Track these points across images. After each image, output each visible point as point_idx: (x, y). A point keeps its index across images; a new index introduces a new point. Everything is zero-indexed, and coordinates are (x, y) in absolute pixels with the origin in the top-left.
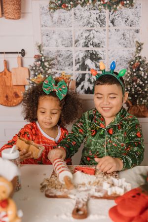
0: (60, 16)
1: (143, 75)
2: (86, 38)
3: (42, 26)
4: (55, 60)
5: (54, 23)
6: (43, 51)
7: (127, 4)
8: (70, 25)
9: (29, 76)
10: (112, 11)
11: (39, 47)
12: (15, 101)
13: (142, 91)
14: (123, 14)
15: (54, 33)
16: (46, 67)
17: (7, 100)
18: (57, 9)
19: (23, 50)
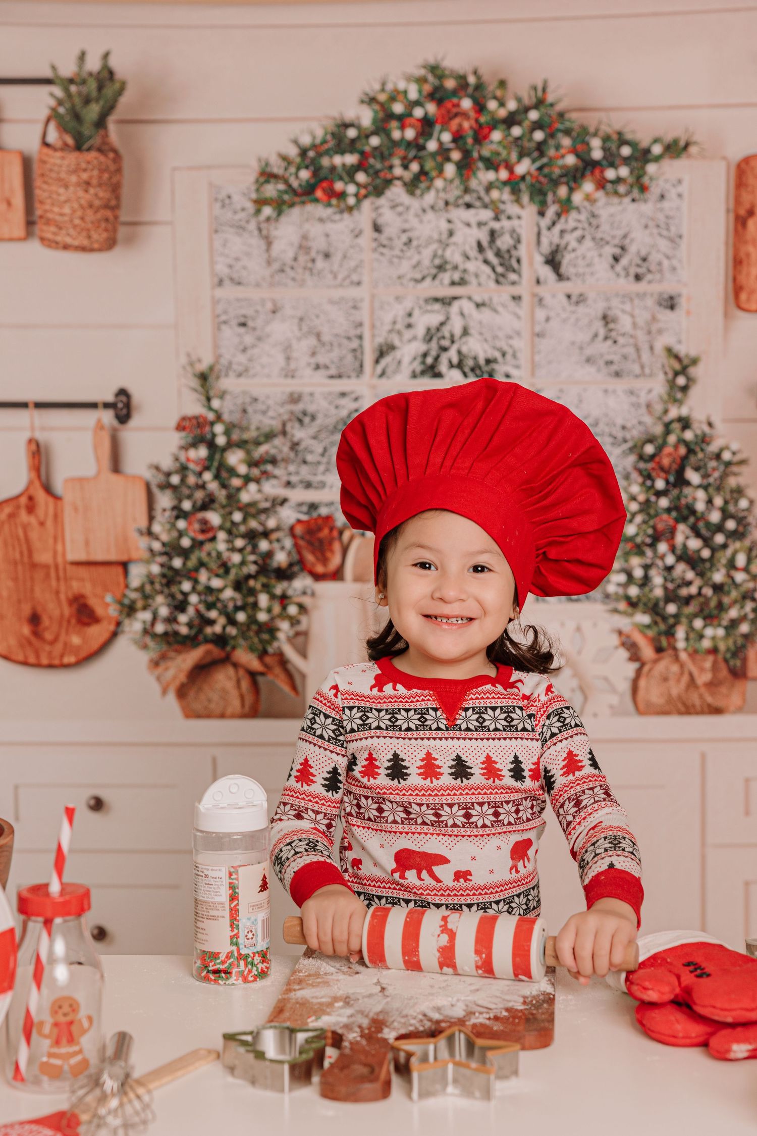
0: (305, 237)
1: (700, 506)
2: (429, 337)
3: (220, 283)
4: (277, 441)
5: (276, 266)
6: (222, 396)
7: (619, 180)
8: (355, 278)
9: (151, 518)
10: (551, 211)
11: (204, 378)
12: (76, 640)
13: (698, 582)
14: (605, 227)
15: (274, 312)
16: (232, 472)
17: (36, 634)
18: (292, 205)
19: (123, 392)
